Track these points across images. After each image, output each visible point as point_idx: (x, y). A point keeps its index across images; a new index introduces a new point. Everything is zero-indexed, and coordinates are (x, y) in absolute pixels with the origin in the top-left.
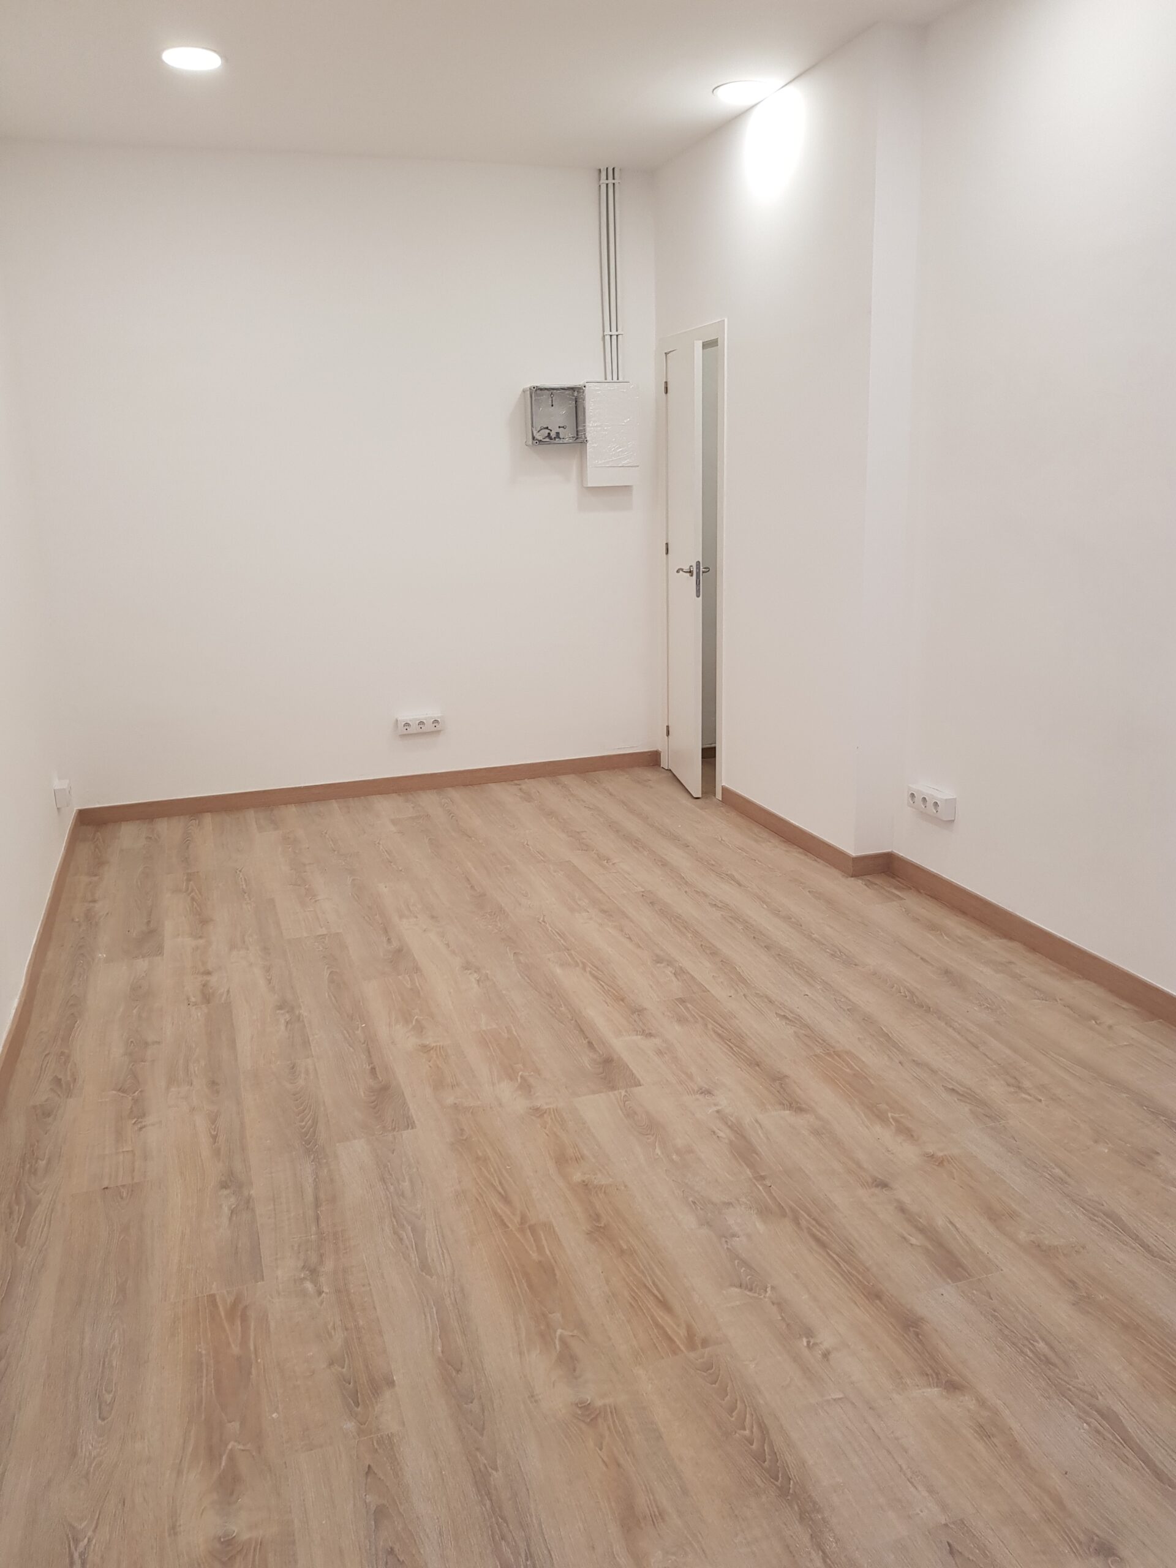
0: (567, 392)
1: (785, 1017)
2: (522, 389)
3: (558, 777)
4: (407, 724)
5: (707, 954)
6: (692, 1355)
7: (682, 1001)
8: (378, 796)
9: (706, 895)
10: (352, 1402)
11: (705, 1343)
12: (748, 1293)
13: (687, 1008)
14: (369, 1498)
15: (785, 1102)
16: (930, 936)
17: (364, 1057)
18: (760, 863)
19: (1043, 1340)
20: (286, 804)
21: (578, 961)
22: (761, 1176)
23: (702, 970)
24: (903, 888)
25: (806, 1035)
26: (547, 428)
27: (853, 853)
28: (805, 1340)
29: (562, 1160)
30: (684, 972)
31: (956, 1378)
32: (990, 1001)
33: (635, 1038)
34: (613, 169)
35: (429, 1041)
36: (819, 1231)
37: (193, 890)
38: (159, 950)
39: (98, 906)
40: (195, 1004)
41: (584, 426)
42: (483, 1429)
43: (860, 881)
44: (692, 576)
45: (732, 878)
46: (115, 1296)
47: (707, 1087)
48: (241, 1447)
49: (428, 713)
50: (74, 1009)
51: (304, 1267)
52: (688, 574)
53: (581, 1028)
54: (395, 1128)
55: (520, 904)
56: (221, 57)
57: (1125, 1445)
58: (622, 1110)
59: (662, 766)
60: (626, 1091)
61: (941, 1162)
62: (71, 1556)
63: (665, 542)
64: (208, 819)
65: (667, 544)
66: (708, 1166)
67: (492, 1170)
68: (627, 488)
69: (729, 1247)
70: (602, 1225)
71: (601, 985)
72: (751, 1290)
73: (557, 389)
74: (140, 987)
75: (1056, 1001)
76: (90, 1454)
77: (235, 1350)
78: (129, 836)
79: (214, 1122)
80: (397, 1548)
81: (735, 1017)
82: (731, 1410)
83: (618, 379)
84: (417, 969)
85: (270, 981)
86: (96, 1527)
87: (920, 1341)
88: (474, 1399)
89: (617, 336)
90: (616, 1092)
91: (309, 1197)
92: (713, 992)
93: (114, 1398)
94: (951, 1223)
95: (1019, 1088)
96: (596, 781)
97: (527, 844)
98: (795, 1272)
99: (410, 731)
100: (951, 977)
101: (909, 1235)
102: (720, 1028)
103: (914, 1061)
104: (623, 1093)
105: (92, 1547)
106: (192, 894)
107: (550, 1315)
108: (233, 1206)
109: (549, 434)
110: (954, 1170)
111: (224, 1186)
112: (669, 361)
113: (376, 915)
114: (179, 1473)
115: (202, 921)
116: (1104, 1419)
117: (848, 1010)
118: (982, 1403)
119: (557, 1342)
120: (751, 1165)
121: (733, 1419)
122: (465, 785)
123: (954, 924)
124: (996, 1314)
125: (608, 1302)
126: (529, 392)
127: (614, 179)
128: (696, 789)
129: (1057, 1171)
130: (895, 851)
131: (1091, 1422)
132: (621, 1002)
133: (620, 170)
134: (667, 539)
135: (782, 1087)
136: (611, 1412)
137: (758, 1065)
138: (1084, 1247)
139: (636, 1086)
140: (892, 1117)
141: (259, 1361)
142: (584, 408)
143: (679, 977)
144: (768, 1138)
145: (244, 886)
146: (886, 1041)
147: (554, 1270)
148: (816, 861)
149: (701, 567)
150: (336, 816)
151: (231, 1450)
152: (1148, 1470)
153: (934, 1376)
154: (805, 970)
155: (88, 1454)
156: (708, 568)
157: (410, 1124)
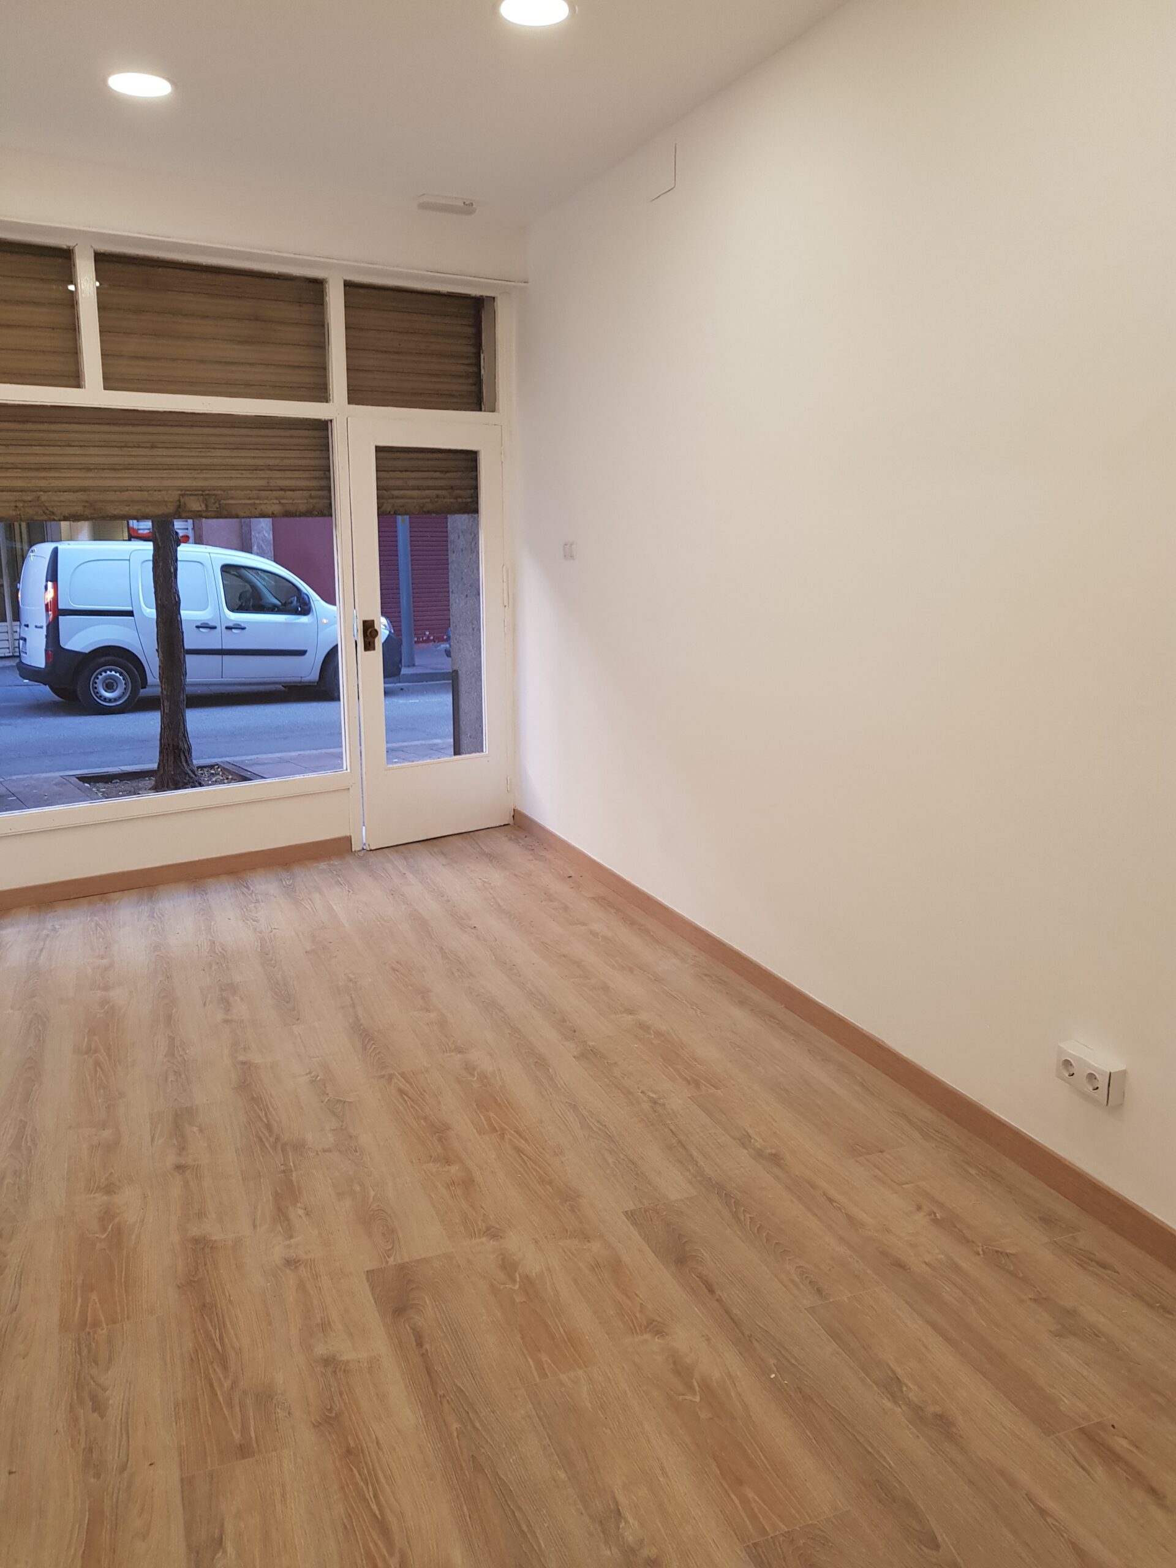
12: (341, 1099)
22: (284, 1173)
29: (468, 1184)
47: (287, 1272)
53: (430, 1377)
54: (645, 1212)
58: (398, 1239)
66: (329, 1181)
67: (535, 1174)
69: (341, 1124)
70: (437, 1134)
72: (338, 1100)
90: (400, 1261)
91: (692, 1149)
104: (390, 1261)
107: (480, 1086)
120: (288, 1181)
139: (372, 1270)
144: (255, 1209)
157: (630, 1216)
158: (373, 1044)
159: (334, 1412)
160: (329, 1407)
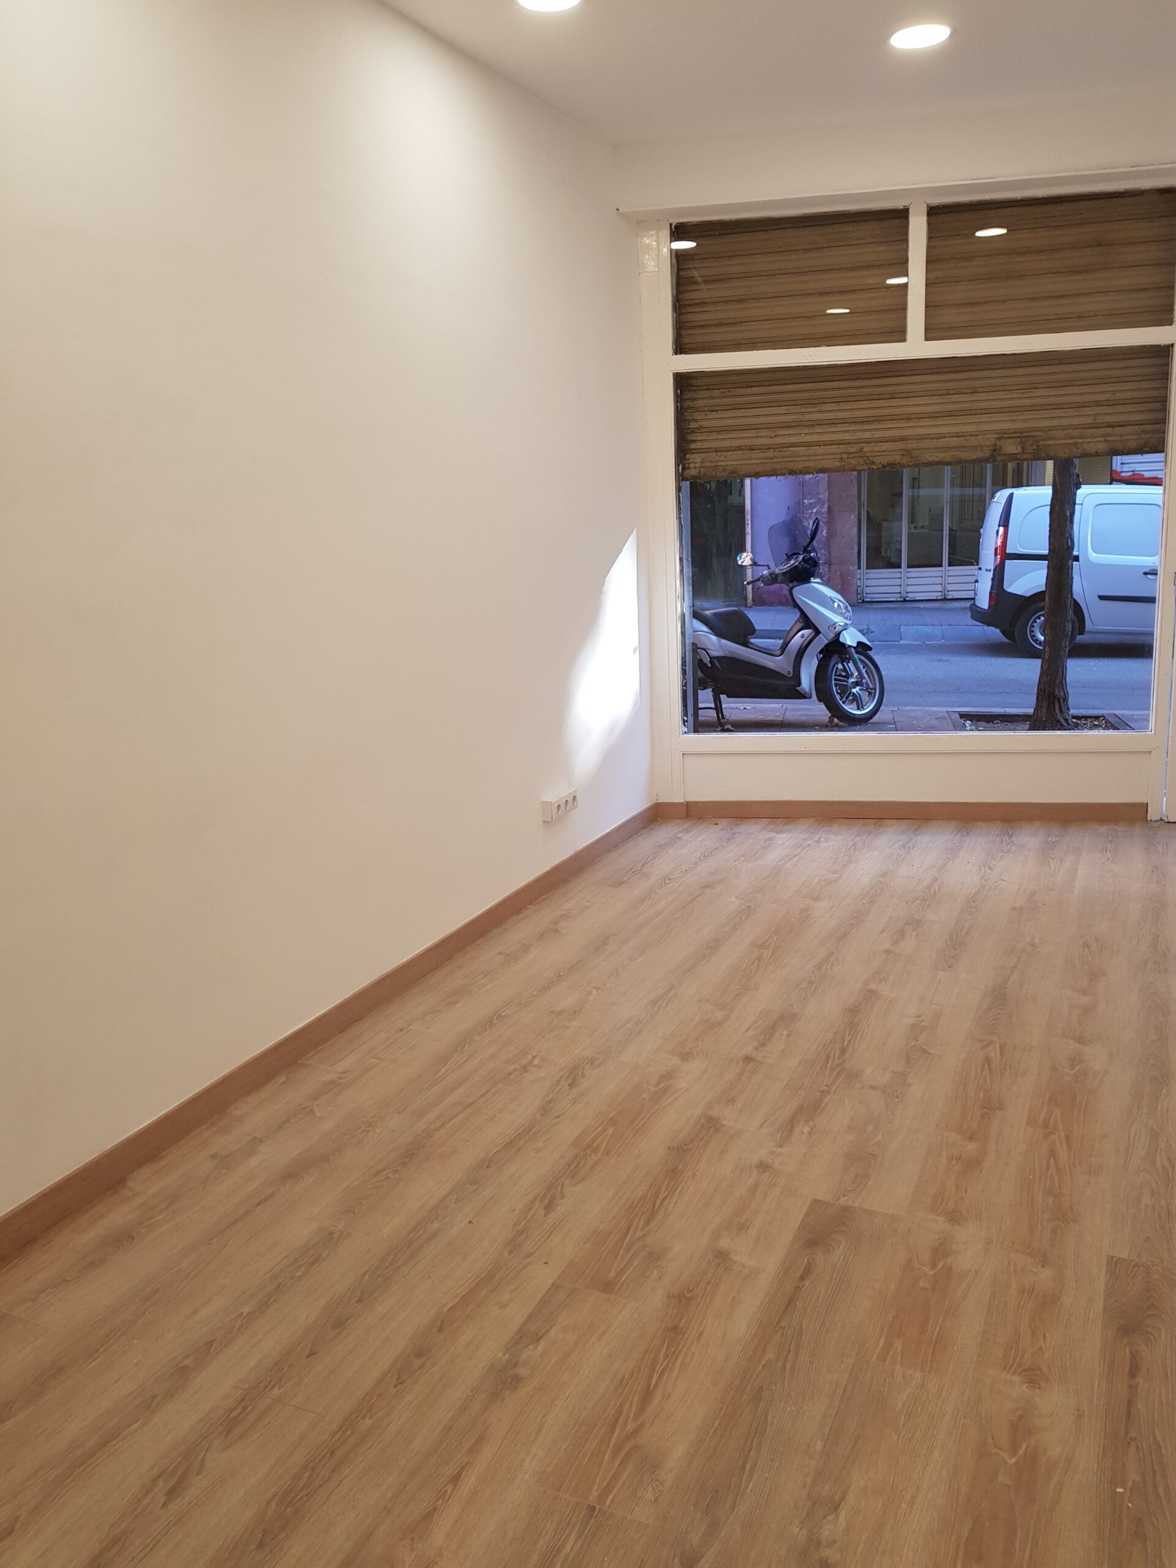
29: (973, 1164)
33: (743, 1259)
47: (755, 1172)
54: (1134, 1266)
60: (837, 1200)
67: (1048, 1181)
90: (849, 1204)
104: (843, 1199)
139: (818, 1202)
158: (1001, 1009)
159: (691, 1294)
160: (690, 1288)
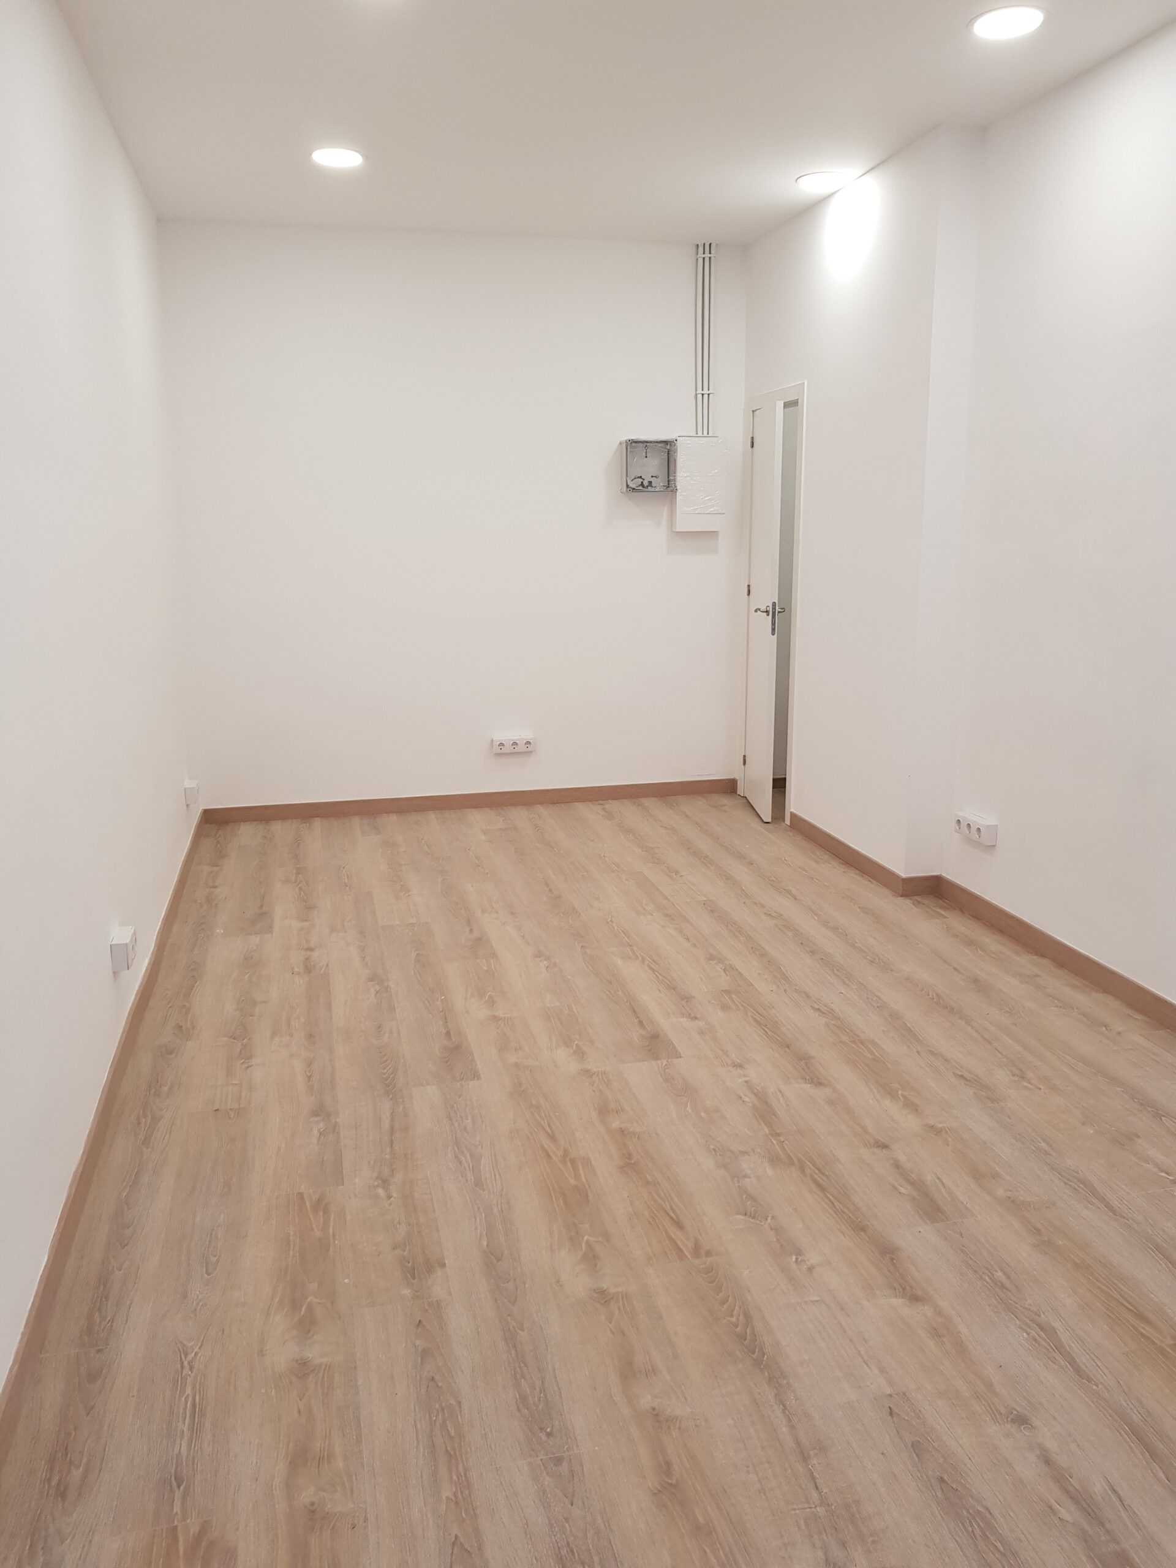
0: (660, 445)
1: (819, 1010)
2: (618, 443)
3: (640, 799)
4: (502, 744)
5: (756, 954)
6: (696, 1262)
7: (727, 992)
8: (472, 810)
9: (763, 906)
10: (409, 1276)
11: (708, 1253)
12: (751, 1220)
13: (731, 998)
14: (417, 1343)
15: (807, 1077)
16: (966, 951)
17: (441, 1022)
18: (817, 881)
19: (1002, 1271)
20: (387, 813)
21: (639, 955)
22: (777, 1133)
23: (750, 969)
24: (948, 908)
25: (835, 1025)
26: (641, 477)
27: (903, 874)
28: (794, 1258)
29: (604, 1111)
30: (733, 969)
31: (920, 1293)
32: (1010, 1006)
33: (681, 1020)
34: (710, 244)
35: (499, 1013)
36: (819, 1177)
37: (301, 882)
38: (270, 929)
39: (218, 891)
40: (298, 973)
41: (675, 476)
42: (515, 1301)
43: (909, 901)
44: (768, 615)
45: (789, 892)
46: (222, 1188)
47: (740, 1062)
48: (318, 1300)
49: (522, 734)
50: (195, 971)
51: (377, 1178)
52: (765, 614)
53: (635, 1010)
54: (463, 1079)
55: (591, 906)
56: (362, 156)
57: (1056, 1351)
58: (661, 1075)
59: (738, 793)
60: (667, 1061)
61: (939, 1132)
62: (182, 1363)
63: (747, 584)
64: (317, 823)
65: (749, 586)
66: (731, 1123)
67: (543, 1115)
68: (714, 534)
69: (740, 1184)
70: (633, 1162)
71: (656, 975)
72: (754, 1218)
73: (651, 442)
74: (252, 958)
75: (1073, 1009)
76: (198, 1297)
77: (318, 1233)
78: (247, 834)
79: (309, 1065)
80: (437, 1377)
81: (773, 1007)
82: (724, 1302)
83: (708, 434)
84: (494, 955)
85: (364, 958)
86: (201, 1346)
87: (894, 1264)
88: (510, 1280)
89: (709, 394)
90: (659, 1062)
91: (386, 1124)
92: (756, 987)
93: (218, 1261)
94: (938, 1178)
95: (1023, 1078)
96: (675, 804)
97: (604, 856)
98: (794, 1207)
99: (504, 750)
100: (979, 985)
101: (901, 1186)
102: (758, 1015)
103: (930, 1051)
104: (665, 1063)
105: (198, 1359)
106: (300, 885)
107: (580, 1226)
108: (321, 1130)
109: (642, 482)
110: (949, 1139)
111: (315, 1114)
112: (755, 419)
113: (461, 909)
114: (268, 1315)
115: (306, 907)
116: (1041, 1330)
117: (878, 1007)
118: (939, 1312)
119: (583, 1245)
120: (769, 1125)
121: (723, 1309)
122: (553, 803)
123: (991, 941)
124: (965, 1248)
125: (630, 1219)
126: (624, 445)
127: (710, 253)
128: (767, 814)
129: (1043, 1145)
130: (944, 875)
131: (1030, 1333)
132: (673, 991)
133: (717, 245)
134: (749, 582)
135: (806, 1065)
136: (622, 1298)
137: (788, 1047)
138: (1054, 1204)
139: (677, 1058)
140: (902, 1095)
141: (336, 1242)
142: (675, 460)
143: (727, 973)
144: (787, 1105)
145: (346, 881)
146: (909, 1035)
147: (587, 1193)
148: (870, 881)
149: (777, 608)
150: (432, 824)
151: (310, 1302)
152: (1071, 1369)
153: (901, 1290)
154: (844, 972)
155: (195, 1296)
156: (784, 608)
157: (476, 1076)
